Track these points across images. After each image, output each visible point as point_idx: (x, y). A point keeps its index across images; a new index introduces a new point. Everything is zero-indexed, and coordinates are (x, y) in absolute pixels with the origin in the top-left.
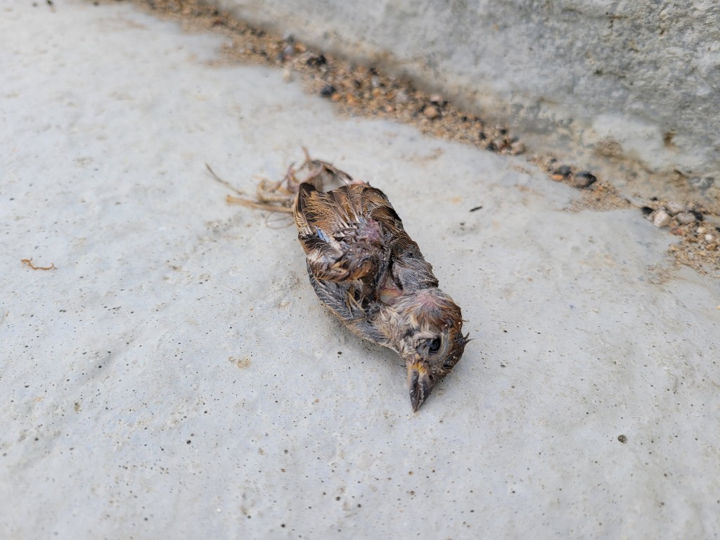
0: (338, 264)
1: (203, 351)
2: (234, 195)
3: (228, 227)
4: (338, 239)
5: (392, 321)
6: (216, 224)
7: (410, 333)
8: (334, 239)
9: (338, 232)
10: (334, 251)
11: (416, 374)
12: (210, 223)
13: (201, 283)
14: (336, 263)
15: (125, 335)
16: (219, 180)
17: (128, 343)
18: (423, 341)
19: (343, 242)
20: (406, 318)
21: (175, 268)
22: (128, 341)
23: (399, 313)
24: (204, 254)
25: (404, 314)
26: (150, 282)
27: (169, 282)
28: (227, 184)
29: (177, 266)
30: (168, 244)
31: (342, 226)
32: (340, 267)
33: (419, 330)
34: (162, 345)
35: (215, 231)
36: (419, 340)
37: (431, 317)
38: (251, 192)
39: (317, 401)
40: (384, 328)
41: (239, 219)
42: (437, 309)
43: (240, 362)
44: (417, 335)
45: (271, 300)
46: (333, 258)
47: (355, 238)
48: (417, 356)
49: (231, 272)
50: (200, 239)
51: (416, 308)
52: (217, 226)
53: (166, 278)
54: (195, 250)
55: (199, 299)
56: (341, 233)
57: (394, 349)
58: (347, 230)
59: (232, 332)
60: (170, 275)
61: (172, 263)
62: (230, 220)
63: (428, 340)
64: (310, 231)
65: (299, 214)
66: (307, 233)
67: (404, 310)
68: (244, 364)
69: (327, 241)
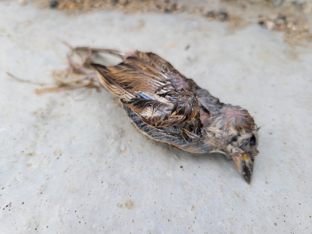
0: (175, 113)
1: (96, 209)
2: (39, 87)
3: (49, 110)
4: (163, 95)
5: (217, 136)
6: (40, 112)
7: (235, 139)
8: (158, 96)
9: (159, 90)
10: (164, 105)
11: (244, 162)
12: (35, 113)
13: (58, 158)
14: (172, 113)
15: (30, 224)
16: (21, 81)
17: (36, 229)
18: (245, 141)
19: (168, 96)
20: (227, 131)
21: (30, 155)
22: (35, 227)
23: (221, 129)
24: (45, 136)
25: (225, 129)
26: (20, 173)
27: (34, 167)
28: (29, 81)
29: (31, 152)
30: (15, 139)
31: (159, 85)
32: (176, 114)
33: (239, 135)
34: (64, 219)
35: (43, 117)
36: (242, 141)
37: (244, 124)
38: (50, 82)
39: (193, 207)
40: (212, 142)
41: (53, 103)
42: (244, 117)
43: (126, 205)
44: (240, 139)
45: (113, 150)
46: (168, 110)
47: (175, 90)
48: (242, 151)
49: (73, 142)
50: (36, 126)
51: (232, 122)
52: (42, 113)
53: (29, 165)
54: (37, 136)
55: (66, 171)
56: (162, 90)
57: (221, 152)
58: (165, 86)
59: (106, 186)
60: (31, 160)
61: (27, 152)
62: (48, 105)
63: (247, 139)
64: (132, 95)
65: (113, 86)
66: (131, 98)
67: (224, 126)
68: (130, 205)
69: (153, 99)
